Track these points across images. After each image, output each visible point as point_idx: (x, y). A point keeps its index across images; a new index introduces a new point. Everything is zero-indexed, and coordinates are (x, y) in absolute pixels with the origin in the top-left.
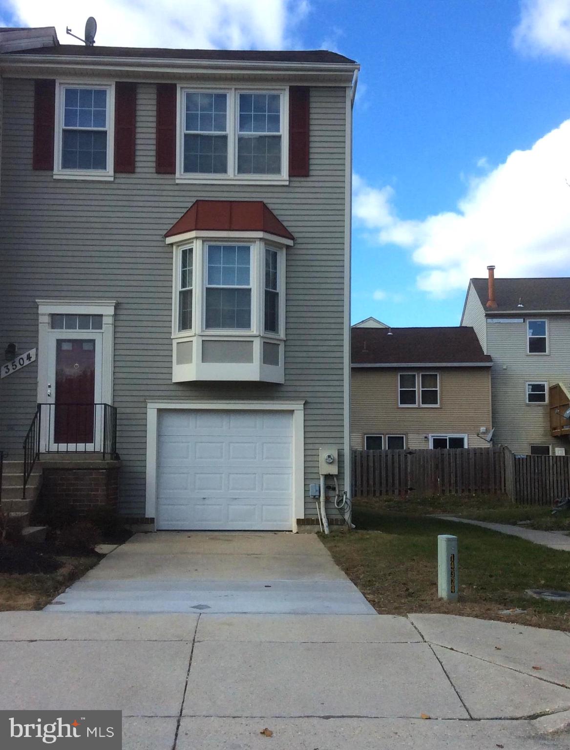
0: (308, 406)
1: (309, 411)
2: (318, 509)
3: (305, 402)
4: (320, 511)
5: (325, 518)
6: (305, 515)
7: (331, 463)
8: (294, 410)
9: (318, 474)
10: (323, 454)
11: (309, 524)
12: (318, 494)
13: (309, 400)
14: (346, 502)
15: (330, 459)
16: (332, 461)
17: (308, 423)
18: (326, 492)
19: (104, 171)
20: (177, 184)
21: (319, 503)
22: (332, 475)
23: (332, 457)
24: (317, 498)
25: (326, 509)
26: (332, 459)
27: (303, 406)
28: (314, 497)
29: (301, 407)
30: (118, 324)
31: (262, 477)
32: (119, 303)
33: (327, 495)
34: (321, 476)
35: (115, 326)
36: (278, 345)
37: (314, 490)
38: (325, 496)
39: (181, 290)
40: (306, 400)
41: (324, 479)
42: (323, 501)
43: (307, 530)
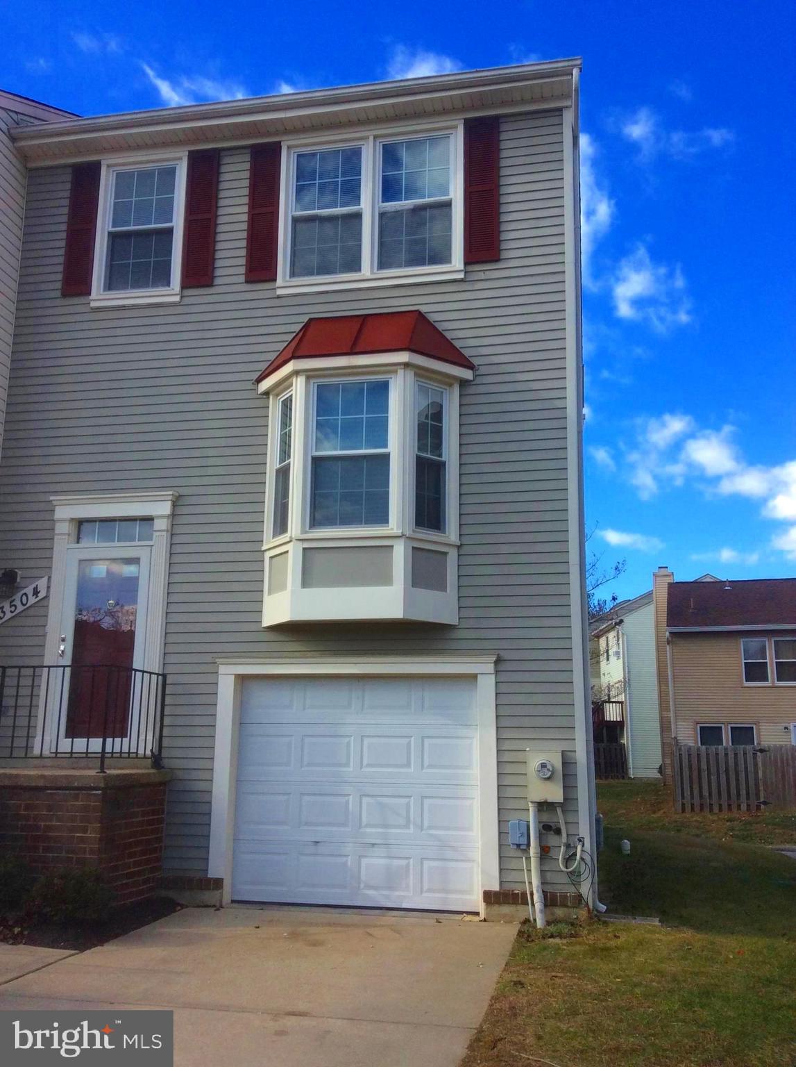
0: (502, 667)
1: (503, 677)
2: (525, 872)
3: (498, 657)
4: (530, 877)
5: (537, 891)
6: (501, 882)
7: (549, 779)
8: (478, 674)
9: (523, 801)
10: (533, 761)
11: (507, 903)
12: (525, 841)
13: (505, 655)
14: (582, 859)
15: (545, 770)
16: (550, 773)
17: (503, 699)
18: (541, 837)
19: (167, 288)
20: (279, 297)
21: (528, 859)
22: (552, 803)
23: (549, 767)
24: (523, 848)
25: (542, 873)
26: (548, 770)
27: (493, 665)
28: (518, 846)
29: (491, 668)
30: (178, 530)
31: (422, 804)
32: (180, 496)
33: (543, 845)
34: (530, 805)
35: (172, 535)
36: (445, 554)
37: (518, 833)
38: (540, 846)
39: (278, 466)
40: (498, 655)
41: (537, 810)
42: (536, 855)
43: (504, 916)
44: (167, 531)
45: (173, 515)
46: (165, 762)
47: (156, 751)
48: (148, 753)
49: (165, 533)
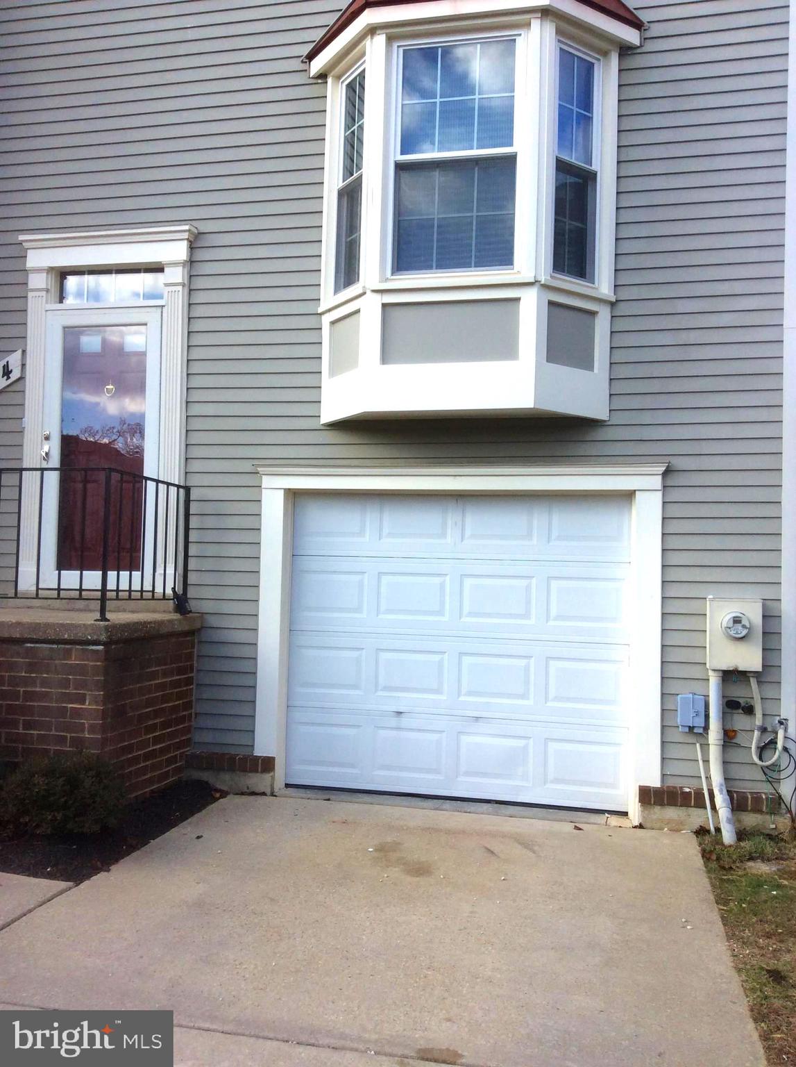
0: (674, 480)
1: (675, 495)
2: (701, 762)
3: (668, 467)
4: (707, 770)
5: (721, 791)
6: (663, 776)
7: (741, 638)
8: (635, 491)
9: (702, 667)
10: (719, 614)
11: (675, 805)
12: (700, 722)
13: (679, 463)
14: (784, 748)
15: (740, 627)
16: (745, 632)
17: (674, 527)
18: (725, 718)
21: (705, 747)
22: (745, 672)
23: (745, 622)
24: (698, 733)
25: (725, 763)
26: (744, 626)
27: (660, 478)
28: (691, 729)
29: (657, 482)
30: (200, 283)
31: (547, 667)
32: (200, 233)
33: (728, 727)
34: (711, 673)
35: (190, 290)
36: (593, 314)
37: (692, 711)
38: (723, 729)
39: (341, 184)
40: (670, 463)
41: (721, 682)
42: (717, 742)
43: (669, 822)
44: (184, 285)
45: (191, 262)
46: (193, 605)
47: (179, 590)
48: (169, 592)
49: (180, 288)
